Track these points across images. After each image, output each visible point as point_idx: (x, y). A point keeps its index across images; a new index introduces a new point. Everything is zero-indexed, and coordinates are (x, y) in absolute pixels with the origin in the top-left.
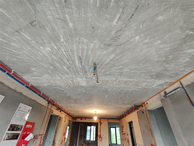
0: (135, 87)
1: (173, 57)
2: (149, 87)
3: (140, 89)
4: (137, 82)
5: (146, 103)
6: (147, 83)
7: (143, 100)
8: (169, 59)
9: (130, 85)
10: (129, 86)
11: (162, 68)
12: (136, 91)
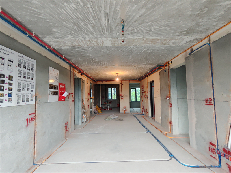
0: (162, 45)
1: (208, 10)
2: (176, 45)
3: (166, 47)
4: (165, 39)
5: (171, 62)
6: (175, 40)
7: (168, 59)
8: (204, 13)
9: (157, 43)
10: (156, 45)
11: (194, 23)
12: (162, 50)
